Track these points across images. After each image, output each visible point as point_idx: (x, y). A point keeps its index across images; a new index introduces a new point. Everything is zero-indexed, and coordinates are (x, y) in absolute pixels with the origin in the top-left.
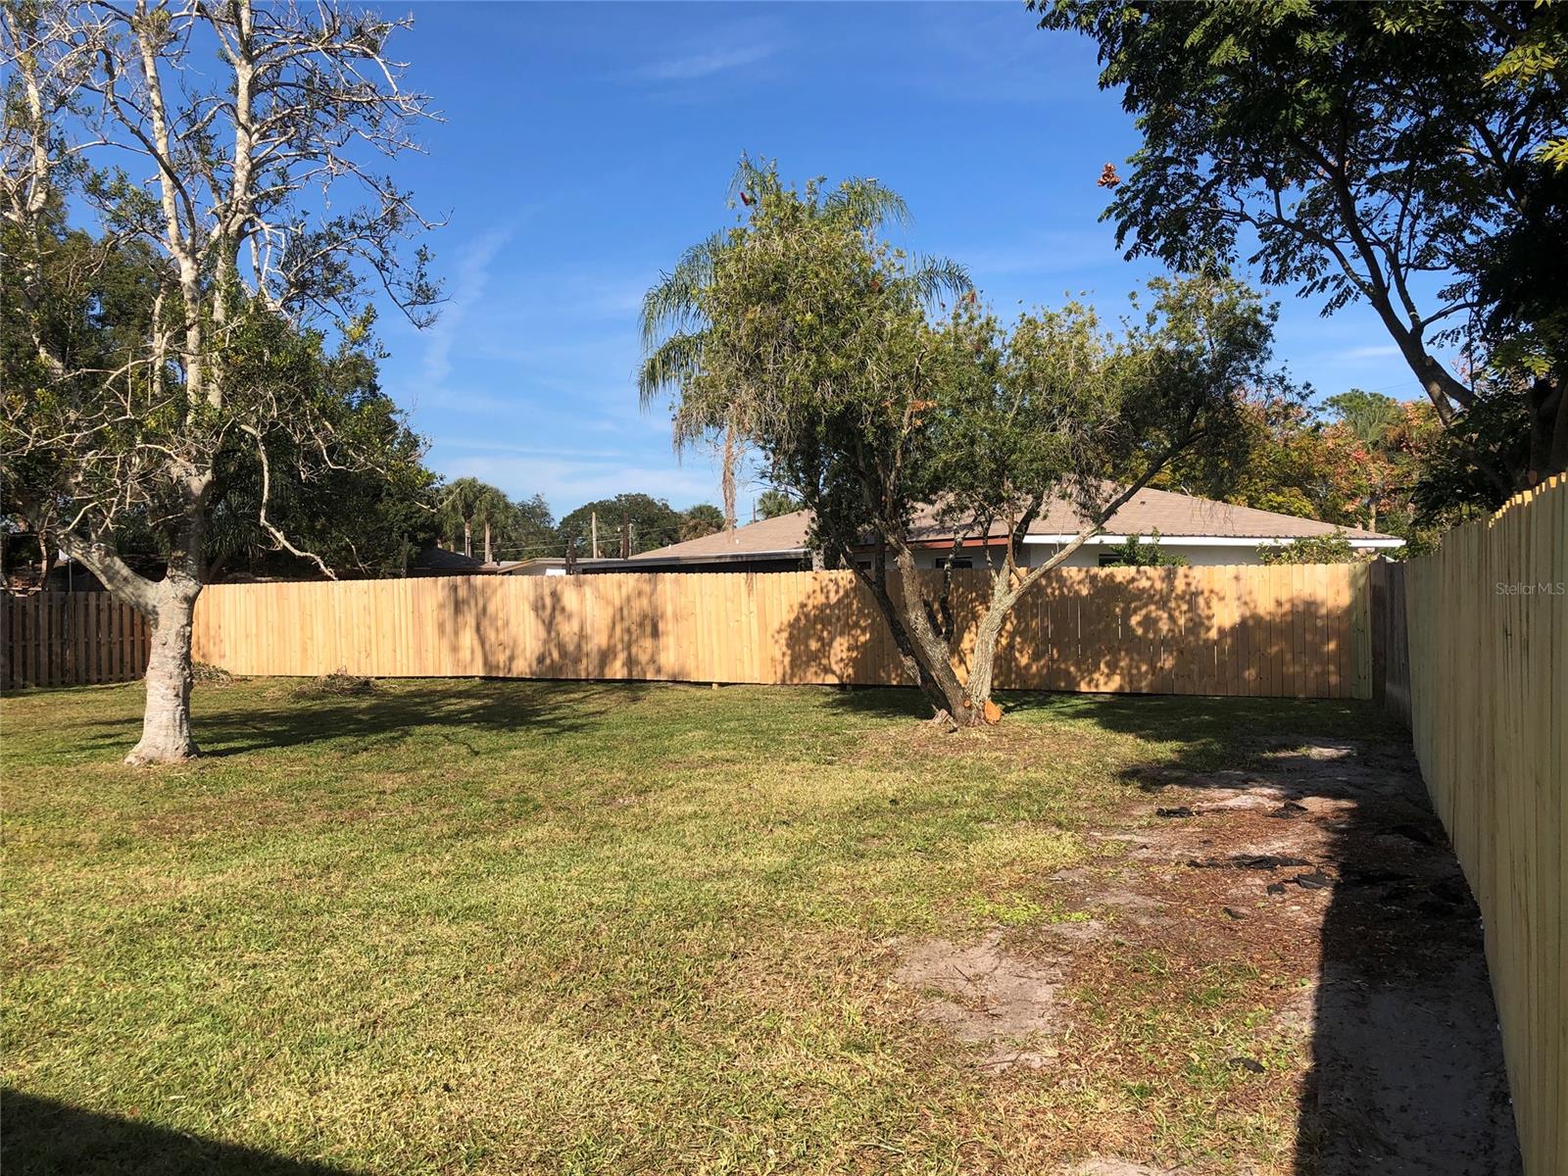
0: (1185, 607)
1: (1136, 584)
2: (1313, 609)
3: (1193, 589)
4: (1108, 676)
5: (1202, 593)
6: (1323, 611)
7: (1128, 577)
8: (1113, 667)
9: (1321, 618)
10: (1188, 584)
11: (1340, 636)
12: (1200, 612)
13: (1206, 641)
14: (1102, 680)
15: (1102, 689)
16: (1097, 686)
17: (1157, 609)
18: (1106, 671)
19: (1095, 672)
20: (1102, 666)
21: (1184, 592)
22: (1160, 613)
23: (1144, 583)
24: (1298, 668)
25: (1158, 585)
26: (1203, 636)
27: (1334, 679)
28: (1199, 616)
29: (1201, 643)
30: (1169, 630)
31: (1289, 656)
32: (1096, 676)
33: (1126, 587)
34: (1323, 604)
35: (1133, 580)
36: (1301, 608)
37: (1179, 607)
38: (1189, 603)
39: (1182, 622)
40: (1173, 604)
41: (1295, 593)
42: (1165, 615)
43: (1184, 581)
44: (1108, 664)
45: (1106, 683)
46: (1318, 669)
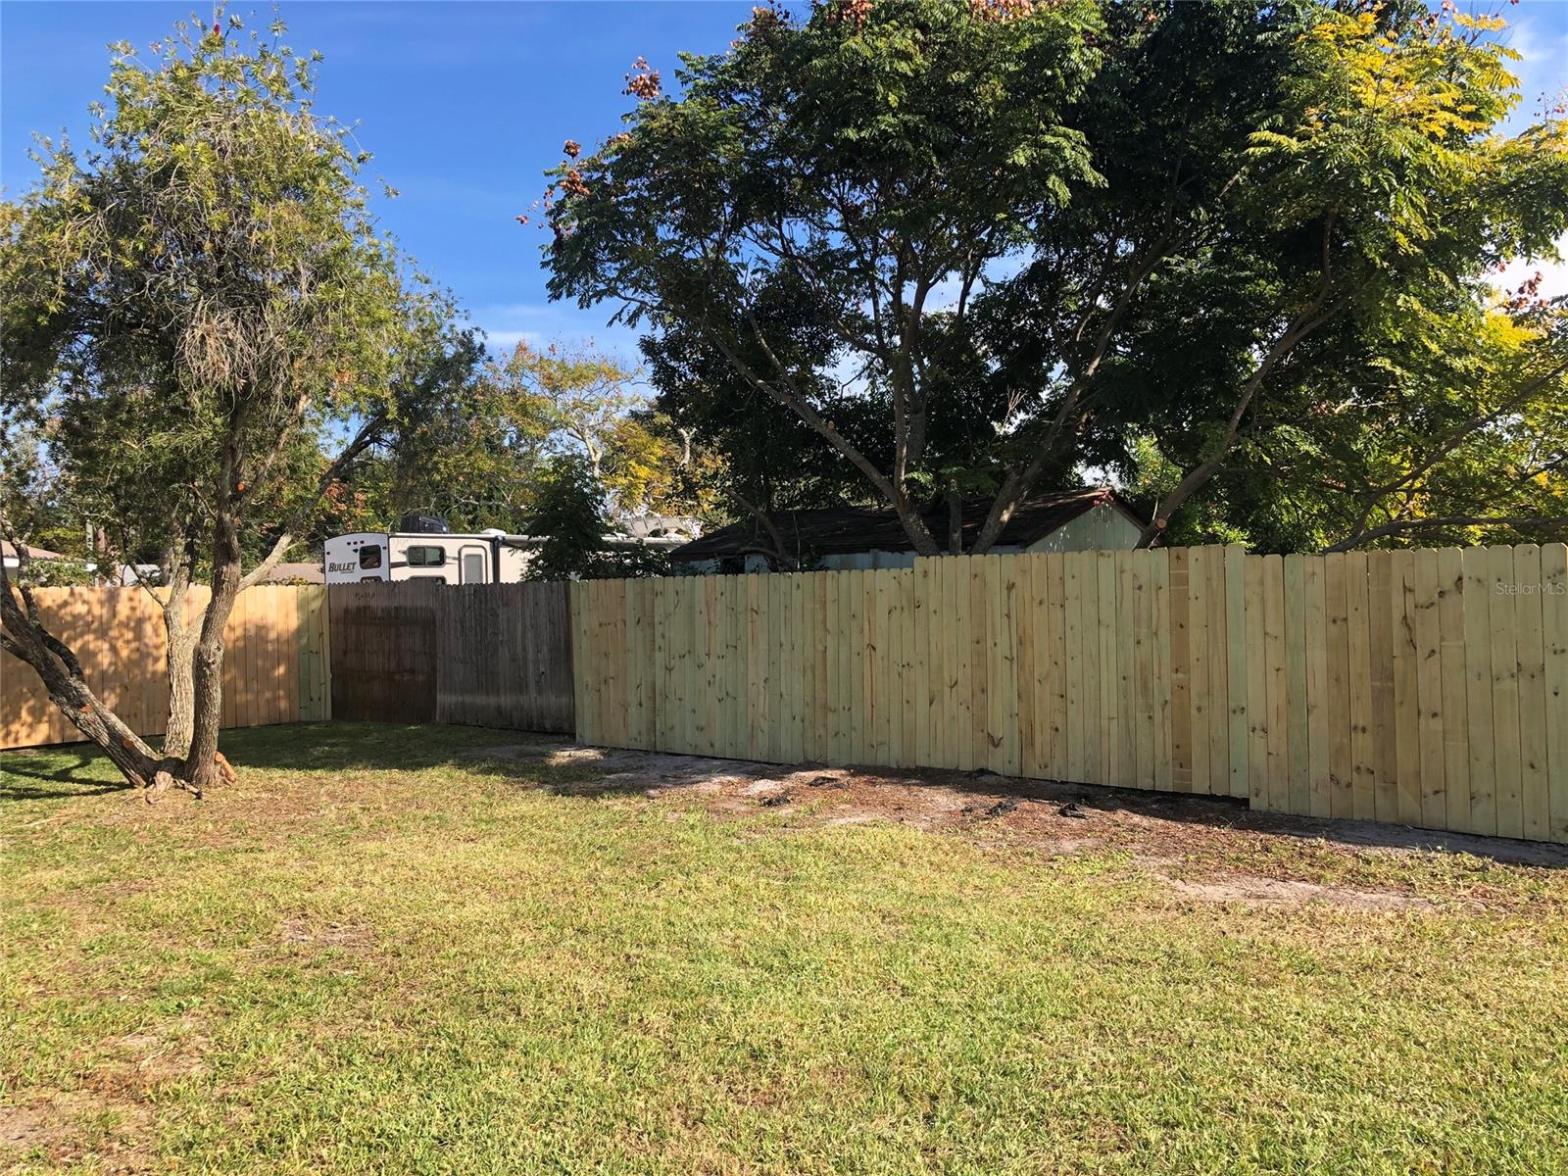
0: (130, 635)
1: (69, 609)
2: (263, 632)
3: (138, 613)
4: (31, 726)
5: (150, 618)
6: (273, 635)
7: (59, 601)
8: (37, 714)
9: (272, 642)
10: (133, 609)
11: (289, 659)
12: (147, 640)
13: (154, 673)
14: (24, 731)
15: (24, 743)
16: (16, 740)
17: (97, 639)
18: (29, 719)
19: (13, 722)
20: (24, 714)
21: (128, 618)
22: (99, 643)
23: (80, 608)
24: (250, 697)
25: (97, 610)
26: (150, 668)
27: (283, 704)
28: (146, 645)
29: (149, 676)
30: (110, 664)
31: (240, 684)
32: (14, 727)
33: (57, 614)
34: (273, 627)
35: (65, 604)
36: (252, 632)
37: (122, 635)
38: (134, 630)
39: (124, 653)
40: (114, 633)
41: (248, 617)
42: (106, 646)
43: (129, 604)
44: (32, 711)
45: (28, 736)
46: (268, 695)
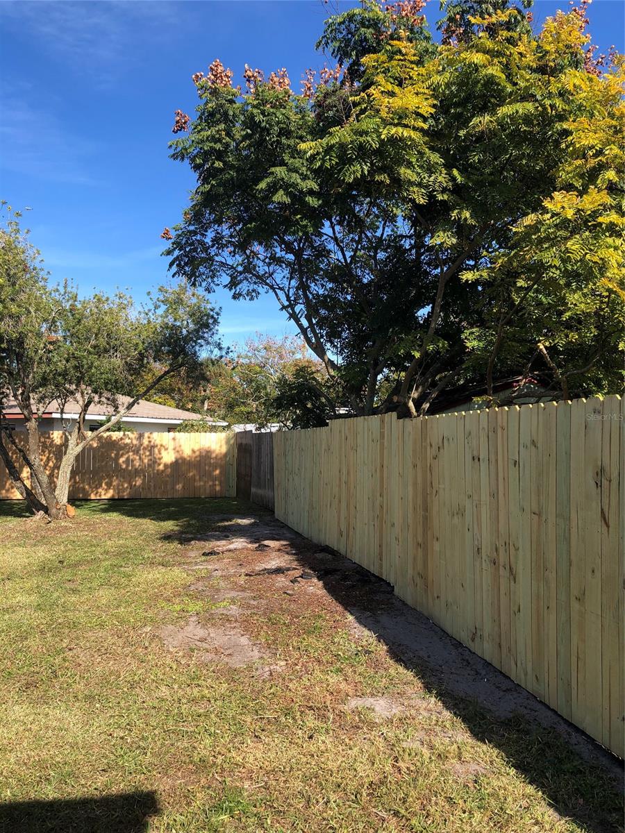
0: (148, 453)
1: (123, 441)
2: (209, 454)
3: (152, 444)
4: (106, 490)
5: (157, 446)
6: (214, 455)
7: (119, 437)
8: (109, 485)
9: (213, 459)
10: (150, 442)
11: (221, 467)
12: (155, 456)
13: (158, 470)
14: (103, 492)
15: (103, 497)
16: (100, 496)
17: (134, 454)
18: (106, 487)
19: (99, 488)
20: (103, 485)
21: (148, 446)
22: (135, 456)
23: (127, 441)
24: (202, 483)
25: (135, 442)
26: (157, 468)
27: (218, 488)
28: (155, 458)
29: (155, 471)
30: (139, 465)
31: (197, 478)
32: (100, 490)
33: (118, 443)
34: (214, 451)
35: (121, 439)
36: (204, 454)
37: (145, 453)
38: (150, 451)
39: (146, 461)
40: (141, 452)
41: (202, 447)
42: (138, 458)
43: (148, 440)
44: (106, 484)
45: (105, 494)
46: (211, 483)
